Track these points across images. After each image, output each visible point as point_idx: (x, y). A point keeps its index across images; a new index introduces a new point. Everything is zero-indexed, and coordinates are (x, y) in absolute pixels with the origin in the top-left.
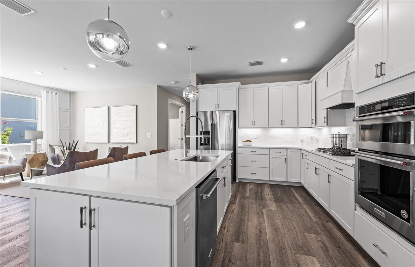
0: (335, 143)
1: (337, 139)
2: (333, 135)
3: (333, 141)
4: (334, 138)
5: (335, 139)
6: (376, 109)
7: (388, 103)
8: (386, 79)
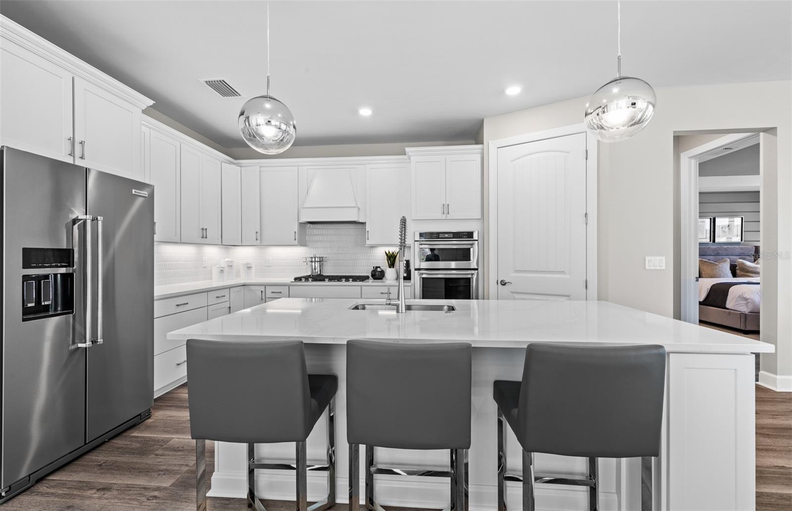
0: (314, 268)
1: (316, 263)
2: (312, 258)
3: (312, 266)
4: (312, 262)
5: (314, 263)
6: (440, 237)
7: (452, 234)
8: (449, 217)
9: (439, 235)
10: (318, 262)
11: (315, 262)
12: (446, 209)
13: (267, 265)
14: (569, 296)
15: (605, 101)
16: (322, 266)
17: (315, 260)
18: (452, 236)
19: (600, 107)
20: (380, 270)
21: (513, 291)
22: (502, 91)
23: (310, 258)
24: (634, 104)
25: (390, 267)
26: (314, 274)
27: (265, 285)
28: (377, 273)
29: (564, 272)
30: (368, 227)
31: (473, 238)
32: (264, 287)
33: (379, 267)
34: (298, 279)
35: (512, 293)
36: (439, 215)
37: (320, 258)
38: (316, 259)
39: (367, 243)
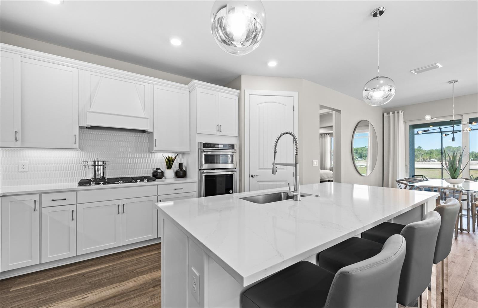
5: (97, 167)
6: (216, 147)
7: (223, 145)
8: (221, 133)
9: (215, 146)
10: (101, 165)
11: (98, 165)
12: (219, 128)
13: (20, 170)
14: (286, 181)
15: (378, 86)
16: (105, 169)
17: (98, 164)
18: (222, 147)
19: (376, 88)
20: (161, 171)
21: (258, 180)
22: (266, 63)
23: (92, 161)
24: (391, 90)
25: (168, 169)
26: (97, 177)
27: (40, 194)
28: (159, 174)
29: (283, 168)
30: (155, 136)
31: (234, 148)
32: (38, 195)
33: (160, 169)
34: (82, 183)
35: (257, 181)
36: (215, 132)
37: (103, 161)
38: (100, 163)
39: (154, 149)
